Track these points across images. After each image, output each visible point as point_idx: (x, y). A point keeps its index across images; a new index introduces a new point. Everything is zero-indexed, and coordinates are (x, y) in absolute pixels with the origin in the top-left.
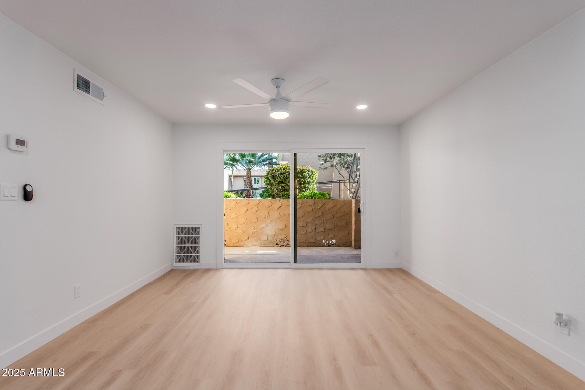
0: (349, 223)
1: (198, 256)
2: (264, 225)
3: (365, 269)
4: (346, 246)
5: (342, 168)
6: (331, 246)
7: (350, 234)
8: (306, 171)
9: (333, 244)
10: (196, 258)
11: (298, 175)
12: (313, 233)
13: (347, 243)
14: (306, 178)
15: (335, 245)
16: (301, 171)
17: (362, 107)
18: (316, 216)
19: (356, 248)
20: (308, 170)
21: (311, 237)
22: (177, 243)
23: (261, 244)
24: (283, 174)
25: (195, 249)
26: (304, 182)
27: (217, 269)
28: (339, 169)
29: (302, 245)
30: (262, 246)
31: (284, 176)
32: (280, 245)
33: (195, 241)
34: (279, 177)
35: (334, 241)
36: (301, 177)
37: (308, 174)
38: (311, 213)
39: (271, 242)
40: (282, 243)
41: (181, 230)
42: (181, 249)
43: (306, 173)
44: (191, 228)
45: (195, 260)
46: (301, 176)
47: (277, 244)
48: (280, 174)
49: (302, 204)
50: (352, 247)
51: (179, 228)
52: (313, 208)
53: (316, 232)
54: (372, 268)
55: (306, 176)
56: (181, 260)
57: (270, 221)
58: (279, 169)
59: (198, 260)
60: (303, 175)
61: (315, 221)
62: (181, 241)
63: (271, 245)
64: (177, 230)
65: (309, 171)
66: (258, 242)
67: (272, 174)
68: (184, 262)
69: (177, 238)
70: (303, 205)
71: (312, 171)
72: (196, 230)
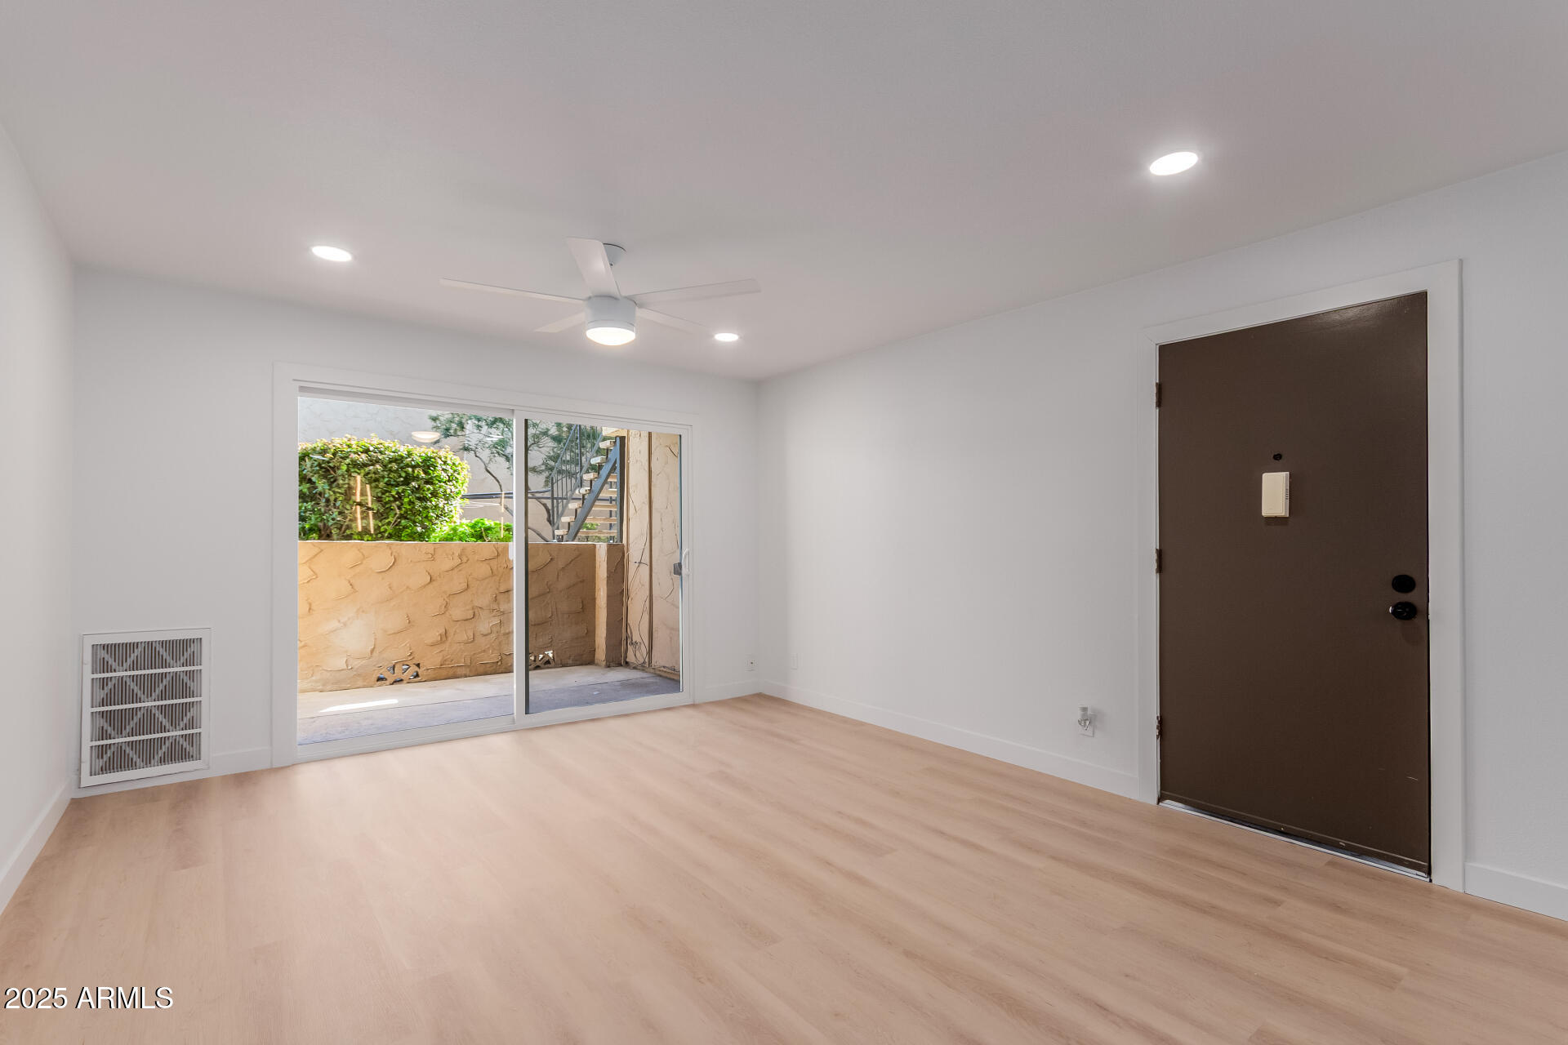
0: (588, 605)
1: (190, 739)
2: (334, 624)
3: (693, 706)
4: (581, 665)
5: (495, 456)
6: (542, 666)
7: (591, 632)
8: (440, 462)
9: (548, 662)
10: (185, 745)
11: (413, 471)
12: (493, 636)
13: (585, 656)
14: (440, 482)
15: (553, 664)
16: (424, 461)
17: (726, 338)
18: (502, 590)
19: (609, 667)
20: (443, 459)
21: (489, 648)
22: (98, 700)
23: (324, 685)
24: (365, 465)
25: (183, 715)
26: (435, 494)
27: (274, 770)
28: (486, 460)
29: (460, 671)
30: (329, 687)
31: (368, 474)
32: (391, 680)
33: (184, 686)
34: (350, 475)
35: (550, 654)
36: (422, 479)
37: (443, 470)
38: (487, 580)
39: (359, 675)
40: (398, 674)
41: (110, 654)
42: (110, 723)
43: (439, 468)
44: (162, 643)
45: (181, 752)
46: (422, 475)
47: (379, 679)
48: (354, 467)
49: (460, 557)
50: (597, 665)
51: (105, 647)
52: (495, 568)
53: (502, 632)
54: (712, 700)
55: (439, 477)
56: (111, 760)
57: (358, 610)
58: (347, 449)
59: (192, 751)
60: (430, 474)
61: (498, 604)
62: (111, 692)
63: (360, 683)
64: (94, 654)
65: (445, 463)
66: (314, 678)
67: (319, 465)
68: (131, 765)
69: (97, 685)
70: (465, 559)
71: (454, 464)
72: (184, 649)
